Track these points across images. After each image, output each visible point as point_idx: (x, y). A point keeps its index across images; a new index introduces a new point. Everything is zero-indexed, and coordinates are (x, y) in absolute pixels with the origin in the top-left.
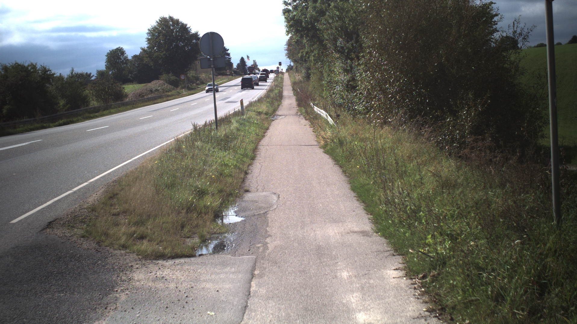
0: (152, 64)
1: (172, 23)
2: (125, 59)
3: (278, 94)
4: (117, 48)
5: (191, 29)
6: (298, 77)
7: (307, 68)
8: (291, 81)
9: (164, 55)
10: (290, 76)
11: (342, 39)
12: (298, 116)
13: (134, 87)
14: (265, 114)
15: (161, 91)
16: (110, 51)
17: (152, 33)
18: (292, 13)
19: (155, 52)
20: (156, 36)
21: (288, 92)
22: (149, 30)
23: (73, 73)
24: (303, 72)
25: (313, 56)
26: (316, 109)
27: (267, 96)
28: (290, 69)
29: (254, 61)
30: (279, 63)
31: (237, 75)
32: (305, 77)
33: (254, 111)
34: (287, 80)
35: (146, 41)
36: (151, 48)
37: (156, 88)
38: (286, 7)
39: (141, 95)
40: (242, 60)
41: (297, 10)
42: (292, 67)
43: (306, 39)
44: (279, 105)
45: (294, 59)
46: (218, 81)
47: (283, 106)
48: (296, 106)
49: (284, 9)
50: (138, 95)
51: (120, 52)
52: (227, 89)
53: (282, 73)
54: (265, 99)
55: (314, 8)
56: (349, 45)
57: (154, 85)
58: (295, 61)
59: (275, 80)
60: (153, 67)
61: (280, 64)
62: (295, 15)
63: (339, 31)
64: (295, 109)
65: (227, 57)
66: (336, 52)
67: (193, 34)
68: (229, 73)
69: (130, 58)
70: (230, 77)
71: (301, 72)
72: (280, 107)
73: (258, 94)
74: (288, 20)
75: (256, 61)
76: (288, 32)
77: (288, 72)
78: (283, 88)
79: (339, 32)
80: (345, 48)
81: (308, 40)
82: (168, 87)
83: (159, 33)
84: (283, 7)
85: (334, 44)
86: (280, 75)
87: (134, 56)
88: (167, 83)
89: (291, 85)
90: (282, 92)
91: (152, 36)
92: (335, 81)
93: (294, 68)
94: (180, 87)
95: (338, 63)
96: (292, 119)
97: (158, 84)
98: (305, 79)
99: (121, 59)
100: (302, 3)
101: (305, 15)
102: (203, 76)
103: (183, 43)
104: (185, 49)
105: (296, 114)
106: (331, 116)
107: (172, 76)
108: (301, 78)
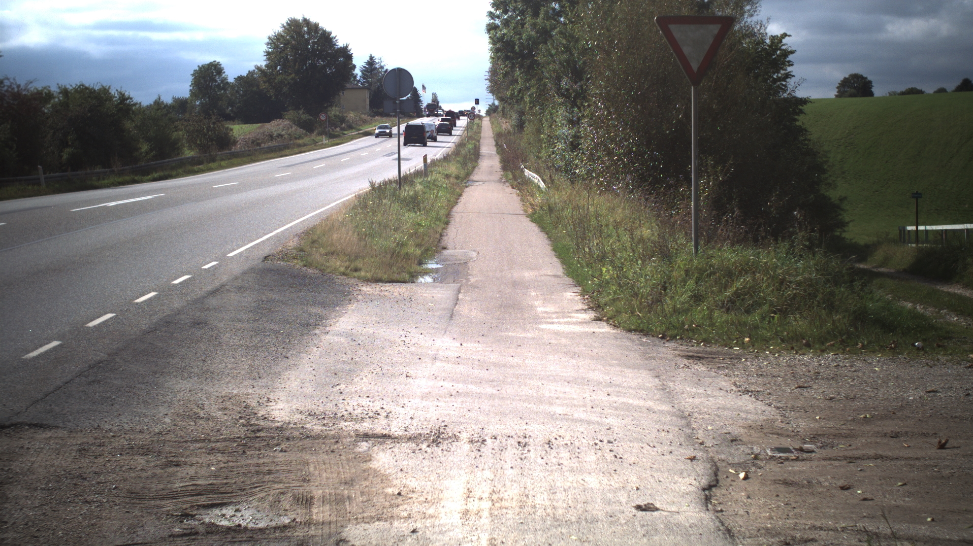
0: (272, 93)
1: (308, 30)
2: (222, 81)
3: (472, 151)
4: (211, 63)
5: (336, 40)
6: (506, 125)
7: (519, 112)
8: (494, 132)
9: (292, 79)
10: (492, 123)
11: (568, 78)
12: (502, 184)
14: (456, 178)
15: (286, 136)
16: (199, 66)
17: (274, 43)
18: (501, 30)
19: (278, 73)
20: (280, 49)
21: (488, 148)
22: (269, 38)
24: (514, 117)
25: (530, 96)
26: (527, 173)
27: (456, 152)
28: (492, 111)
29: (434, 94)
30: (476, 100)
31: (406, 116)
32: (517, 126)
33: (440, 172)
34: (487, 128)
35: (265, 56)
36: (271, 66)
37: (279, 132)
38: (492, 21)
39: (256, 142)
40: (414, 91)
41: (509, 27)
42: (497, 107)
43: (519, 70)
44: (474, 168)
45: (500, 95)
47: (480, 169)
48: (499, 170)
49: (488, 23)
50: (250, 142)
51: (215, 69)
53: (480, 117)
54: (453, 157)
55: (534, 25)
57: (275, 126)
58: (501, 99)
59: (469, 127)
60: (273, 98)
62: (504, 34)
63: (564, 66)
64: (499, 173)
67: (341, 47)
69: (231, 80)
70: (395, 119)
71: (511, 117)
72: (476, 170)
74: (494, 41)
75: (437, 95)
77: (489, 116)
78: (481, 141)
79: (564, 68)
80: (571, 90)
81: (523, 72)
82: (298, 131)
83: (285, 44)
84: (488, 20)
85: (556, 84)
86: (477, 121)
87: (239, 77)
88: (295, 125)
89: (494, 137)
90: (479, 147)
91: (274, 49)
92: (557, 135)
93: (500, 109)
94: (316, 132)
95: (561, 111)
96: (493, 186)
97: (281, 126)
98: (516, 128)
99: (216, 81)
100: (517, 17)
101: (520, 34)
102: (351, 115)
103: (323, 62)
104: (326, 72)
105: (500, 181)
106: (544, 181)
107: (303, 113)
108: (509, 128)
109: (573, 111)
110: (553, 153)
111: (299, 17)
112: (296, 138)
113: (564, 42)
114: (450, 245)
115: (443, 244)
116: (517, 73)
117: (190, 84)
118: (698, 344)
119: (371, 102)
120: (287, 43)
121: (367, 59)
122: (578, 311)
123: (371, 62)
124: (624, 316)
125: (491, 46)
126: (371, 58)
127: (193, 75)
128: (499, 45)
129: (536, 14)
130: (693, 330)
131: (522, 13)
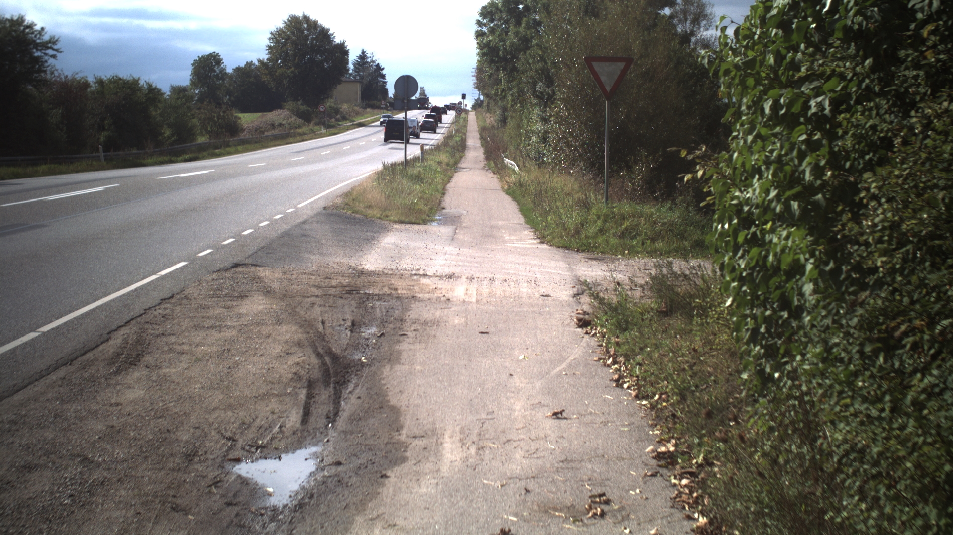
0: (272, 85)
1: (308, 26)
2: (221, 72)
3: (459, 143)
4: (210, 53)
5: (334, 37)
6: (491, 120)
7: (503, 108)
8: (479, 126)
9: (292, 72)
10: (477, 118)
14: (446, 164)
15: (287, 125)
16: (198, 57)
17: (276, 38)
18: (488, 37)
19: (279, 66)
20: (281, 43)
21: (473, 140)
22: (271, 33)
24: (498, 113)
26: (506, 160)
28: (477, 105)
30: (462, 95)
32: (501, 121)
34: (473, 123)
35: (267, 50)
36: (273, 60)
37: (280, 122)
38: (480, 29)
41: (494, 34)
42: (482, 102)
43: (503, 72)
44: (461, 157)
45: (486, 91)
46: (367, 118)
47: (466, 158)
48: (483, 160)
49: (476, 30)
50: (255, 130)
51: (214, 60)
53: (466, 112)
55: (517, 34)
57: (275, 116)
58: (487, 96)
59: (455, 122)
60: (274, 90)
61: (463, 97)
62: (490, 41)
63: (539, 73)
64: (483, 162)
65: (381, 79)
66: (534, 98)
67: (338, 44)
69: (229, 70)
71: (495, 112)
74: (482, 46)
77: (475, 110)
78: (467, 134)
79: (539, 75)
80: (544, 93)
81: (506, 74)
82: (297, 121)
83: (286, 40)
84: (476, 28)
85: (532, 88)
86: (463, 115)
87: (237, 68)
88: (295, 115)
89: (479, 131)
90: (465, 140)
91: (276, 43)
92: (532, 130)
93: (485, 104)
94: (313, 122)
95: (537, 110)
96: (477, 172)
97: (282, 116)
98: (500, 123)
99: (215, 71)
100: (502, 25)
101: (504, 41)
102: (345, 107)
103: (322, 57)
104: (324, 66)
105: (484, 168)
106: (518, 166)
107: (302, 104)
108: (494, 122)
109: (545, 111)
110: (529, 145)
111: (300, 14)
112: (296, 128)
113: (540, 52)
114: (446, 207)
115: (442, 206)
116: (501, 74)
117: (190, 73)
118: (598, 254)
119: (362, 94)
120: (288, 39)
121: (360, 53)
122: (531, 239)
123: (363, 56)
124: (556, 240)
125: (479, 50)
126: (363, 52)
127: (193, 64)
128: (485, 50)
129: (518, 23)
130: (596, 247)
131: (507, 22)
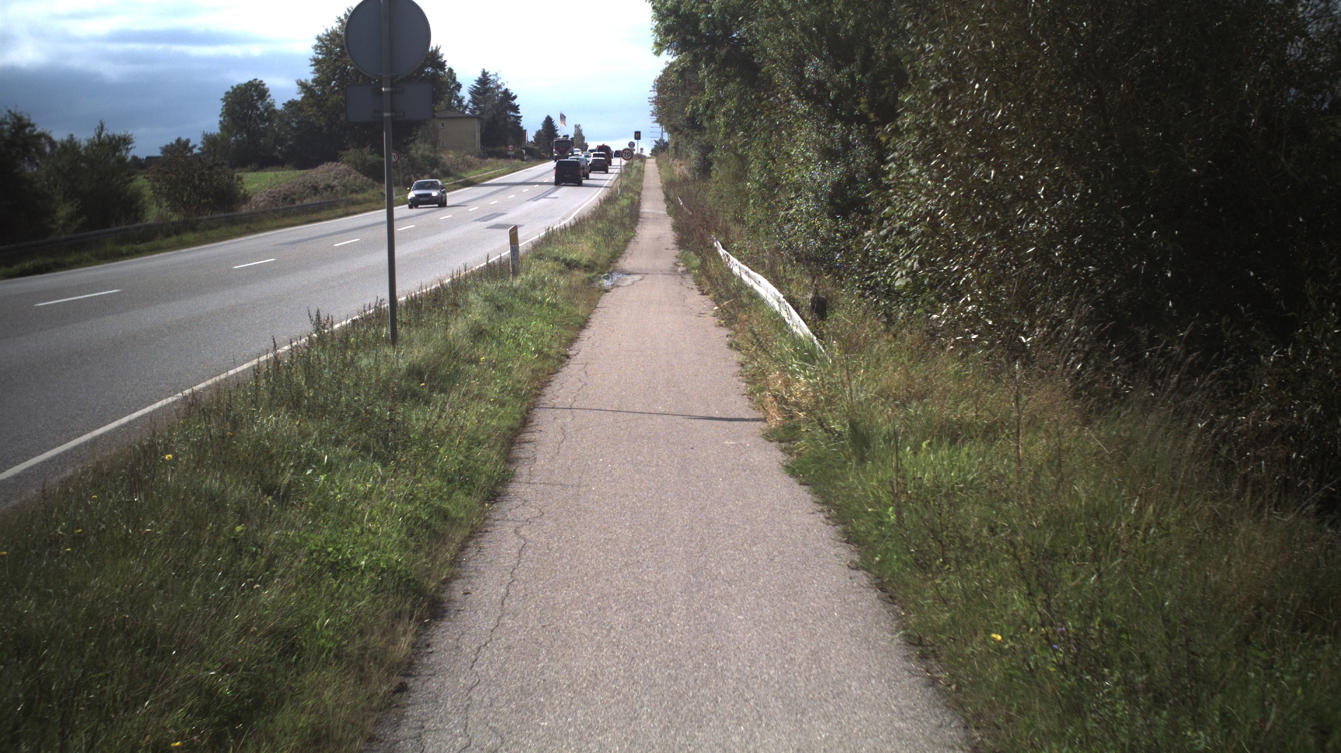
0: (323, 122)
2: (266, 109)
3: (626, 211)
4: (250, 82)
6: (681, 169)
7: (702, 147)
8: (661, 178)
10: (660, 166)
11: (821, 59)
12: (679, 278)
13: (276, 176)
14: (587, 267)
15: (339, 188)
16: (232, 87)
17: (326, 46)
19: (333, 93)
20: (336, 54)
21: (653, 204)
22: (319, 38)
23: (103, 136)
24: (693, 156)
25: (724, 114)
27: (599, 213)
28: (660, 149)
29: (577, 127)
30: (636, 133)
31: (533, 158)
32: (698, 170)
33: (556, 259)
34: (652, 174)
35: (312, 65)
36: (323, 82)
37: (327, 182)
39: (288, 197)
40: (549, 122)
42: (667, 144)
43: (706, 67)
44: (627, 241)
46: (486, 171)
47: (638, 243)
48: (673, 246)
50: (281, 198)
51: (255, 91)
52: (501, 190)
53: (641, 158)
54: (592, 222)
56: (841, 77)
57: (324, 173)
58: (672, 129)
59: (624, 173)
60: (325, 130)
61: (638, 135)
63: (811, 34)
64: (670, 255)
65: (512, 113)
66: (800, 98)
68: (513, 153)
70: (517, 161)
71: (689, 156)
72: (631, 245)
73: (577, 209)
74: (662, 14)
75: (582, 127)
76: (659, 48)
77: (656, 156)
78: (643, 193)
79: (810, 38)
80: (829, 84)
81: (713, 71)
82: (359, 181)
83: (342, 48)
85: (795, 72)
86: (637, 163)
87: (289, 102)
88: (358, 170)
89: (663, 187)
90: (639, 202)
91: (326, 54)
92: (794, 183)
93: (671, 146)
95: (805, 131)
96: (660, 284)
97: (333, 173)
98: (697, 174)
99: (258, 109)
102: (449, 157)
105: (673, 272)
107: (369, 152)
108: (686, 172)
109: (832, 130)
112: (353, 191)
116: (704, 72)
117: (220, 112)
119: (482, 137)
120: (345, 46)
121: (479, 75)
123: (484, 80)
126: (484, 74)
127: (223, 100)
